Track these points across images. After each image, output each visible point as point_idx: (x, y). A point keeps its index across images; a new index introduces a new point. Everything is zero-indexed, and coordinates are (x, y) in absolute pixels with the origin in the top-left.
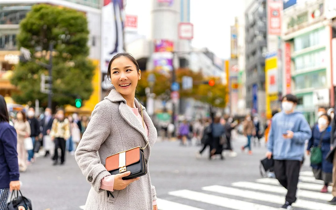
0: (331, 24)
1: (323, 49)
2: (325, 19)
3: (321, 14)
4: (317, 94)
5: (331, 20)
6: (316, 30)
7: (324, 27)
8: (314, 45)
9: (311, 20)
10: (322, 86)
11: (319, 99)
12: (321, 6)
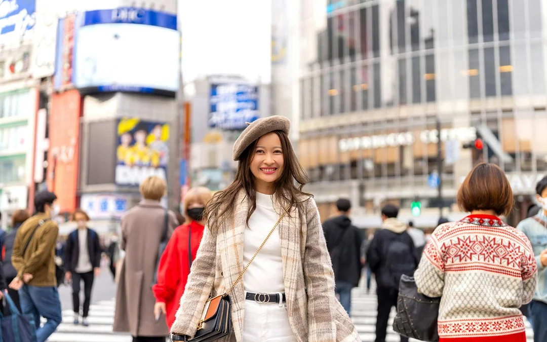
0: (38, 85)
1: (24, 123)
2: (30, 77)
3: (25, 69)
4: (8, 193)
5: (39, 79)
6: (15, 92)
7: (28, 89)
8: (10, 115)
9: (8, 75)
10: (17, 180)
11: (10, 201)
12: (26, 56)
